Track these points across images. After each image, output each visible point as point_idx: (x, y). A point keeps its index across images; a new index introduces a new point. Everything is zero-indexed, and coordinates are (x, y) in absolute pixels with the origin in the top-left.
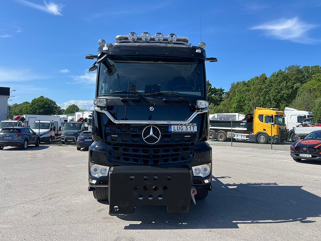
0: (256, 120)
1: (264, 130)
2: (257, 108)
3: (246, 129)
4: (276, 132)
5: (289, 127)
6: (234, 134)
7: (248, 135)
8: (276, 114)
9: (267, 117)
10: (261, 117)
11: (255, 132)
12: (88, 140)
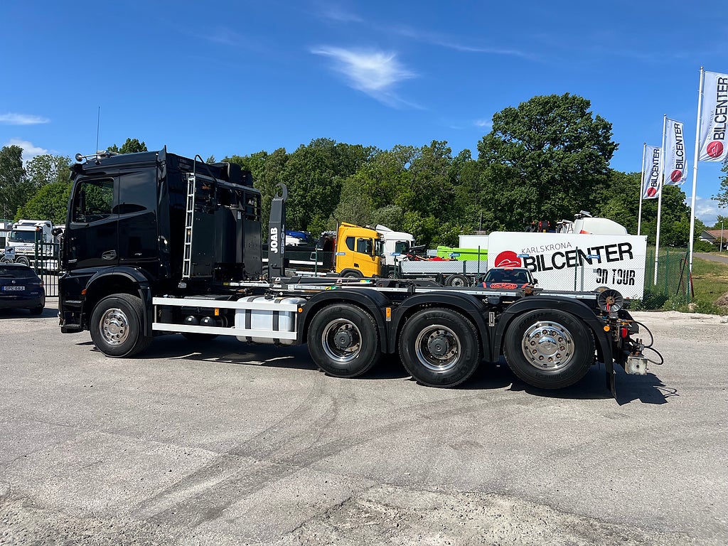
0: (342, 246)
1: (356, 265)
2: (343, 223)
3: (321, 264)
4: (376, 269)
5: (389, 261)
6: (297, 272)
7: (325, 274)
8: (376, 238)
9: (362, 241)
10: (350, 241)
11: (339, 270)
12: (14, 288)
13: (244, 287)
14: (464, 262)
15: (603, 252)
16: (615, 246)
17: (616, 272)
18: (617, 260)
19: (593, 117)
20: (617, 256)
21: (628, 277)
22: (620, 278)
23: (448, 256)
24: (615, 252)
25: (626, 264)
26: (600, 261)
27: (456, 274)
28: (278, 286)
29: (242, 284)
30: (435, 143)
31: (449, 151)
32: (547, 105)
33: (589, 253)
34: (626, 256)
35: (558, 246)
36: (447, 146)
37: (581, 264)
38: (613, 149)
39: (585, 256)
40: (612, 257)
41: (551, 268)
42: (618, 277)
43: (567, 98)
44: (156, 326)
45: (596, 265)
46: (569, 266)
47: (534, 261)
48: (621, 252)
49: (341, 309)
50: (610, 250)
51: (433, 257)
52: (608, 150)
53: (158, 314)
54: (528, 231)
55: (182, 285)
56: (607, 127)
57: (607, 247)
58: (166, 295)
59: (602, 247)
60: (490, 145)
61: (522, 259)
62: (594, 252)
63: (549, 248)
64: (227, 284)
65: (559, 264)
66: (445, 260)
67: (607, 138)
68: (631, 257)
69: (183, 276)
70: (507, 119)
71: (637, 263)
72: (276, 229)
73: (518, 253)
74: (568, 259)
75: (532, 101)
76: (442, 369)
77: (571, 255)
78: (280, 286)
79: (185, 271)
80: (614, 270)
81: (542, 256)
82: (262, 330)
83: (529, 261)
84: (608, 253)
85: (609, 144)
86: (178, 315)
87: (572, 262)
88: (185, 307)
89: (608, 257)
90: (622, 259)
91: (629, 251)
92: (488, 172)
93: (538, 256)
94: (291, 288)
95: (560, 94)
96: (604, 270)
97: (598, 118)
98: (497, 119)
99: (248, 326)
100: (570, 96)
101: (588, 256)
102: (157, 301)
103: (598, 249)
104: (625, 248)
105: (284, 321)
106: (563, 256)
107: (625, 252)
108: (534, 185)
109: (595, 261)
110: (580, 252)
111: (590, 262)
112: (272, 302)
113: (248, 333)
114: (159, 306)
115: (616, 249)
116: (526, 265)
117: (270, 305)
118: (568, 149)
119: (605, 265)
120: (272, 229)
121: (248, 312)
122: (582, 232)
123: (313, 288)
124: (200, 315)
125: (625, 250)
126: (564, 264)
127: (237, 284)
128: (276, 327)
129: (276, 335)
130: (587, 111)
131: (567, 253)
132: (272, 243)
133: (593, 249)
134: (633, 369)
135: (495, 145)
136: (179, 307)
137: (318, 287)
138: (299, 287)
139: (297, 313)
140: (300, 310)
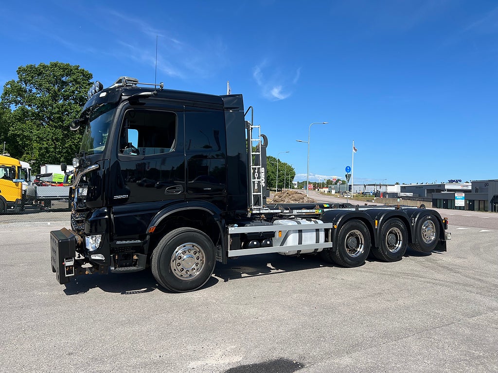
44: (232, 253)
53: (230, 242)
58: (236, 225)
69: (253, 207)
75: (54, 64)
78: (288, 211)
86: (244, 240)
94: (295, 212)
99: (300, 242)
102: (231, 230)
105: (322, 235)
113: (300, 247)
121: (300, 232)
127: (258, 212)
128: (318, 241)
129: (317, 246)
134: (448, 238)
135: (20, 92)
136: (243, 234)
137: (311, 211)
138: (300, 211)
139: (331, 228)
140: (335, 227)
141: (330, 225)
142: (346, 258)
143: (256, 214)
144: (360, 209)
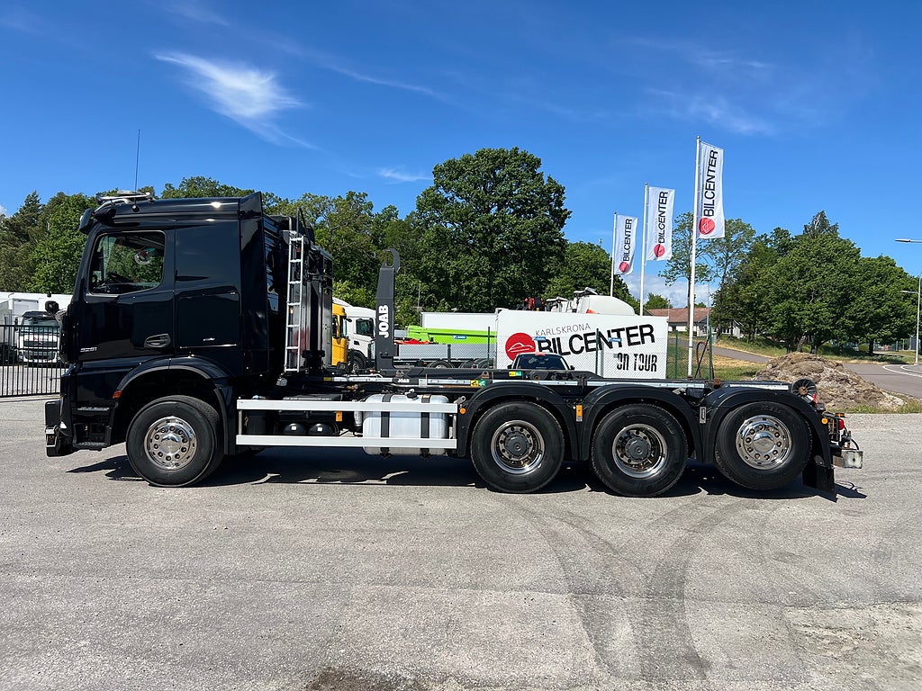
4: (341, 355)
13: (354, 383)
14: (449, 346)
15: (623, 334)
16: (636, 328)
17: (638, 357)
18: (638, 343)
19: (545, 179)
20: (638, 339)
21: (650, 362)
22: (642, 364)
23: (425, 338)
24: (637, 335)
25: (647, 348)
26: (620, 346)
27: (439, 360)
28: (404, 381)
29: (351, 379)
30: (351, 194)
31: (370, 206)
32: (498, 160)
33: (609, 336)
34: (647, 338)
35: (575, 328)
36: (367, 200)
37: (601, 349)
38: (566, 216)
39: (605, 340)
40: (633, 340)
41: (569, 353)
42: (639, 363)
43: (516, 154)
44: (242, 440)
45: (616, 349)
46: (588, 350)
47: (550, 345)
48: (643, 335)
49: (517, 408)
50: (632, 332)
51: (409, 339)
52: (560, 217)
53: (243, 422)
54: (521, 309)
55: (282, 382)
56: (560, 191)
57: (628, 329)
58: (257, 397)
59: (623, 329)
60: (431, 202)
61: (536, 343)
62: (614, 335)
63: (566, 330)
64: (329, 379)
65: (577, 348)
66: (423, 343)
67: (560, 204)
68: (653, 341)
69: (286, 370)
70: (450, 172)
71: (658, 348)
72: (386, 307)
73: (533, 335)
74: (587, 342)
75: (480, 154)
76: (653, 472)
77: (589, 338)
78: (408, 381)
79: (288, 364)
80: (636, 355)
81: (558, 339)
82: (406, 438)
83: (544, 345)
84: (629, 336)
85: (561, 211)
86: (274, 423)
87: (592, 346)
88: (283, 411)
89: (629, 341)
90: (643, 343)
91: (650, 334)
92: (430, 234)
93: (553, 340)
94: (423, 383)
95: (509, 148)
96: (625, 355)
97: (550, 179)
98: (438, 172)
99: (385, 432)
100: (519, 152)
101: (608, 339)
102: (243, 404)
103: (618, 331)
104: (646, 330)
105: (437, 425)
106: (581, 339)
107: (647, 334)
108: (485, 253)
109: (615, 344)
110: (600, 335)
111: (610, 346)
112: (419, 401)
113: (385, 443)
114: (245, 412)
115: (638, 331)
116: (541, 349)
117: (417, 405)
118: (519, 213)
119: (626, 349)
120: (381, 307)
121: (385, 415)
122: (588, 312)
123: (454, 382)
124: (307, 423)
125: (647, 333)
126: (582, 348)
127: (344, 380)
128: (425, 433)
129: (425, 443)
130: (538, 171)
131: (586, 335)
132: (381, 324)
133: (613, 331)
134: (850, 462)
135: (437, 203)
136: (276, 412)
137: (461, 382)
138: (435, 381)
139: (457, 414)
140: (463, 411)
141: (452, 408)
142: (494, 475)
143: (341, 383)
144: (589, 384)
